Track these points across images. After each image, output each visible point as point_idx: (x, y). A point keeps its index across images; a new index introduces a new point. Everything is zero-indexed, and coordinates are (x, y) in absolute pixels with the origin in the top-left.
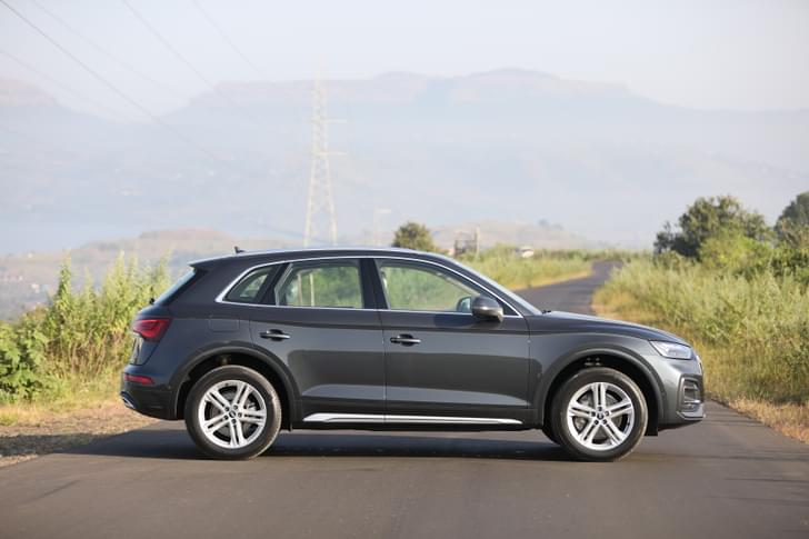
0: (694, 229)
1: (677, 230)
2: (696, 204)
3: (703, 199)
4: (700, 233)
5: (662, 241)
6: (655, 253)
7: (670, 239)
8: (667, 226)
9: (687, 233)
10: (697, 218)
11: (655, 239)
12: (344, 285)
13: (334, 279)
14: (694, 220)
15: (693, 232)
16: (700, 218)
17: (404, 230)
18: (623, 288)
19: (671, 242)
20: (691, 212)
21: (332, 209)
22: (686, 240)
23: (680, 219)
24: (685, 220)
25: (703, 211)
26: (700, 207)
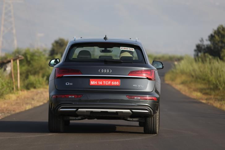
0: (217, 42)
1: (207, 43)
2: (218, 29)
3: (222, 26)
4: (220, 44)
5: (199, 48)
6: (195, 55)
7: (203, 47)
8: (202, 40)
9: (213, 44)
10: (218, 36)
11: (195, 48)
12: (30, 68)
13: (24, 66)
14: (217, 37)
15: (216, 44)
16: (220, 36)
17: (57, 42)
18: (183, 72)
19: (204, 49)
20: (215, 33)
21: (14, 31)
22: (212, 48)
23: (209, 37)
24: (212, 37)
25: (222, 32)
26: (221, 30)
